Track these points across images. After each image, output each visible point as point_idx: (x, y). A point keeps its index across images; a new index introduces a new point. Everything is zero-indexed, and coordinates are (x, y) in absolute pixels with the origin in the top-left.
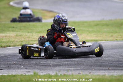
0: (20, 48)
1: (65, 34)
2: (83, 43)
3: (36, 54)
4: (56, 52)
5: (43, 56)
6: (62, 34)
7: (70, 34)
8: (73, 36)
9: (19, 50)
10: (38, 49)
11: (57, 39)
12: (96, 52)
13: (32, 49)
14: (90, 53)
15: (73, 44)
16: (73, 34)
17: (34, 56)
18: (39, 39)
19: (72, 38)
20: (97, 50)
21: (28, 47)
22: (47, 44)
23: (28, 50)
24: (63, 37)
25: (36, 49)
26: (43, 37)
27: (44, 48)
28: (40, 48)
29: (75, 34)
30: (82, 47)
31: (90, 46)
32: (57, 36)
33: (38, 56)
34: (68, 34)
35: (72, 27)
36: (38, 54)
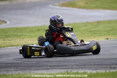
0: (21, 49)
1: (63, 34)
2: (81, 42)
3: (37, 54)
4: (56, 51)
5: (44, 55)
6: (60, 34)
7: (68, 33)
8: (71, 35)
9: (20, 50)
10: (38, 49)
11: (56, 38)
12: (94, 50)
13: (33, 48)
14: (88, 51)
15: (72, 43)
16: (71, 34)
17: (35, 55)
18: (38, 39)
19: (71, 37)
20: (95, 48)
21: (28, 47)
22: (47, 44)
23: (28, 50)
24: (62, 36)
25: (37, 49)
26: (43, 37)
27: (45, 47)
28: (41, 48)
29: (73, 33)
30: (81, 45)
31: (88, 44)
32: (56, 35)
33: (39, 55)
34: (66, 33)
35: (71, 27)
36: (39, 54)
